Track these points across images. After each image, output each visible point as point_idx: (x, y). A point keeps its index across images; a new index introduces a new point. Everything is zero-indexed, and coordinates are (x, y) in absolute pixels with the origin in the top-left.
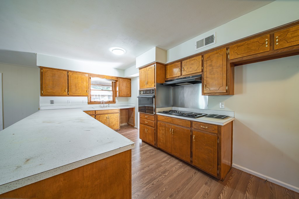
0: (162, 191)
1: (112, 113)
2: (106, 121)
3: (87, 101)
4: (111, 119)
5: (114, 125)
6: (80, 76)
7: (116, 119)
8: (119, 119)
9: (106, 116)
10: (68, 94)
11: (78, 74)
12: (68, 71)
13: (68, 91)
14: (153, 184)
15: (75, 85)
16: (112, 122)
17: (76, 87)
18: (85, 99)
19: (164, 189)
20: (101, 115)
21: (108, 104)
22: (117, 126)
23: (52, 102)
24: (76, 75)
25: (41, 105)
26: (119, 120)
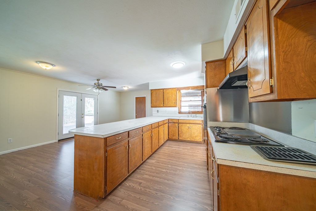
0: (153, 203)
1: (193, 124)
2: (188, 131)
3: (178, 111)
4: (193, 129)
5: (196, 137)
6: (171, 91)
7: (198, 130)
8: (201, 130)
9: (188, 125)
10: (163, 106)
11: (169, 90)
12: (163, 89)
13: (163, 104)
14: (156, 194)
15: (168, 98)
16: (193, 133)
17: (168, 100)
18: (176, 109)
19: (157, 204)
20: (184, 124)
21: (195, 115)
22: (200, 138)
23: (158, 111)
24: (168, 91)
25: (153, 113)
26: (201, 132)
